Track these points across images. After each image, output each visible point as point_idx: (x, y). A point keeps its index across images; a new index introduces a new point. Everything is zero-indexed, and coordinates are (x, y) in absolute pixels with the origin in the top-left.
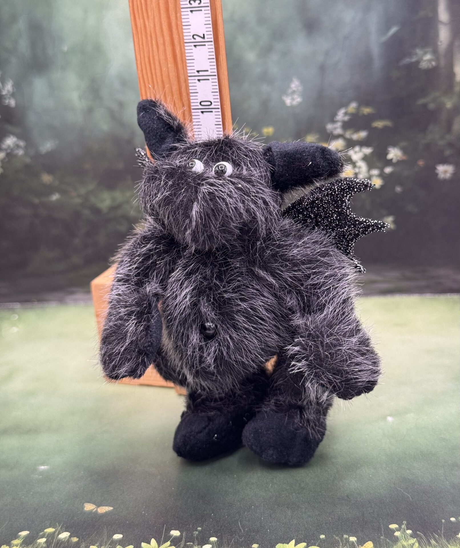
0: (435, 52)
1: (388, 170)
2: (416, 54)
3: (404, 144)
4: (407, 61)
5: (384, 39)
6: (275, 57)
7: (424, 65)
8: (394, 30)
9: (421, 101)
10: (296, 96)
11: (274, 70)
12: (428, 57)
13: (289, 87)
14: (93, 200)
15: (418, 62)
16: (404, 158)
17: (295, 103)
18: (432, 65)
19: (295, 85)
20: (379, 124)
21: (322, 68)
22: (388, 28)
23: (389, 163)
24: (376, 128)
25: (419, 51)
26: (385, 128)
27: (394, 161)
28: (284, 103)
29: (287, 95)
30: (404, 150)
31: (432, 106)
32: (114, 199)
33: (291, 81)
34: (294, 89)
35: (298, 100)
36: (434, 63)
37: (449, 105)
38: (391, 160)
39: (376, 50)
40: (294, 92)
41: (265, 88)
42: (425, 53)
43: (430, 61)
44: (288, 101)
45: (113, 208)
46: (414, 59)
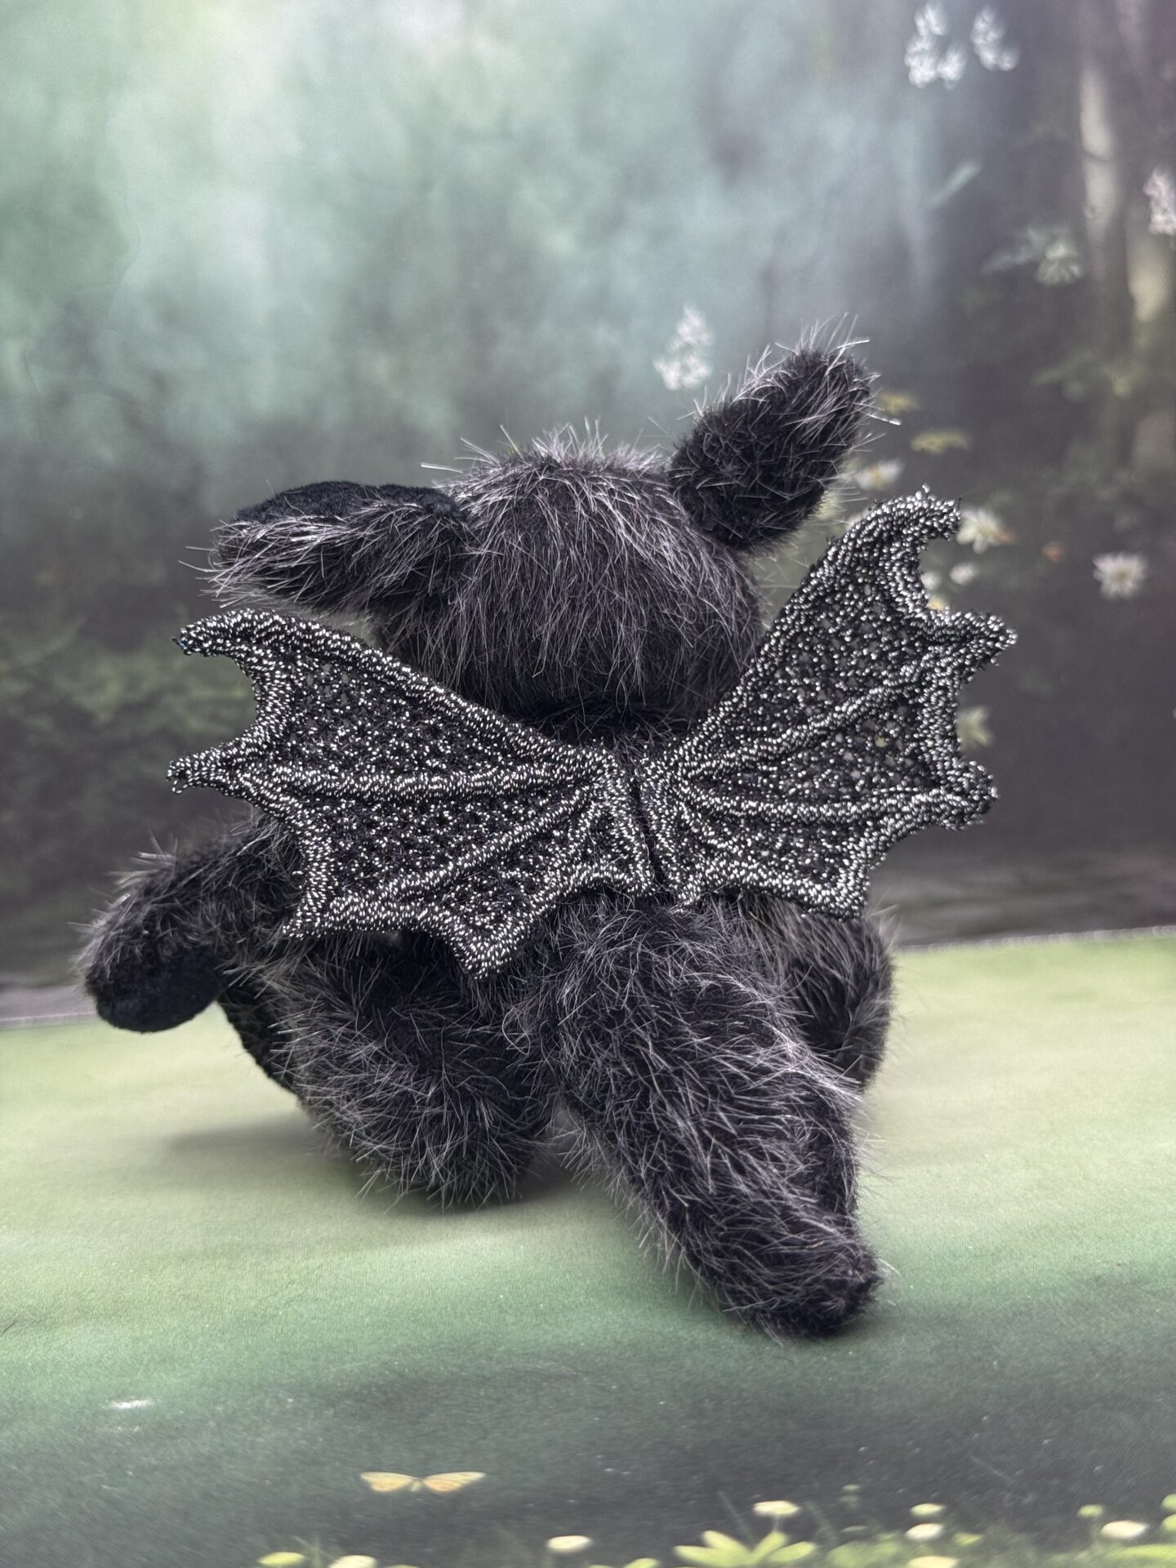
0: (1079, 236)
1: (963, 574)
2: (1028, 242)
3: (1003, 497)
4: (1003, 261)
5: (939, 198)
6: (631, 244)
7: (1050, 274)
8: (964, 174)
9: (1047, 376)
10: (692, 361)
11: (630, 282)
12: (1060, 251)
13: (673, 333)
14: (63, 683)
15: (1034, 266)
16: (1006, 538)
17: (691, 380)
18: (1072, 274)
19: (691, 327)
20: (932, 442)
21: (769, 280)
22: (949, 169)
23: (965, 553)
24: (924, 453)
25: (1035, 236)
26: (950, 452)
27: (978, 547)
28: (658, 381)
29: (669, 358)
30: (1006, 516)
31: (1075, 390)
32: (132, 682)
33: (680, 316)
34: (690, 339)
35: (700, 371)
36: (1076, 269)
37: (1121, 385)
38: (970, 544)
39: (918, 231)
40: (687, 349)
41: (603, 336)
42: (1053, 240)
43: (1064, 262)
44: (671, 375)
45: (128, 709)
46: (1022, 258)
